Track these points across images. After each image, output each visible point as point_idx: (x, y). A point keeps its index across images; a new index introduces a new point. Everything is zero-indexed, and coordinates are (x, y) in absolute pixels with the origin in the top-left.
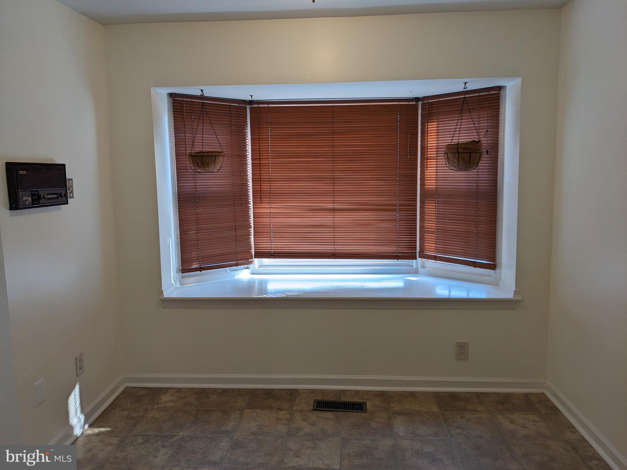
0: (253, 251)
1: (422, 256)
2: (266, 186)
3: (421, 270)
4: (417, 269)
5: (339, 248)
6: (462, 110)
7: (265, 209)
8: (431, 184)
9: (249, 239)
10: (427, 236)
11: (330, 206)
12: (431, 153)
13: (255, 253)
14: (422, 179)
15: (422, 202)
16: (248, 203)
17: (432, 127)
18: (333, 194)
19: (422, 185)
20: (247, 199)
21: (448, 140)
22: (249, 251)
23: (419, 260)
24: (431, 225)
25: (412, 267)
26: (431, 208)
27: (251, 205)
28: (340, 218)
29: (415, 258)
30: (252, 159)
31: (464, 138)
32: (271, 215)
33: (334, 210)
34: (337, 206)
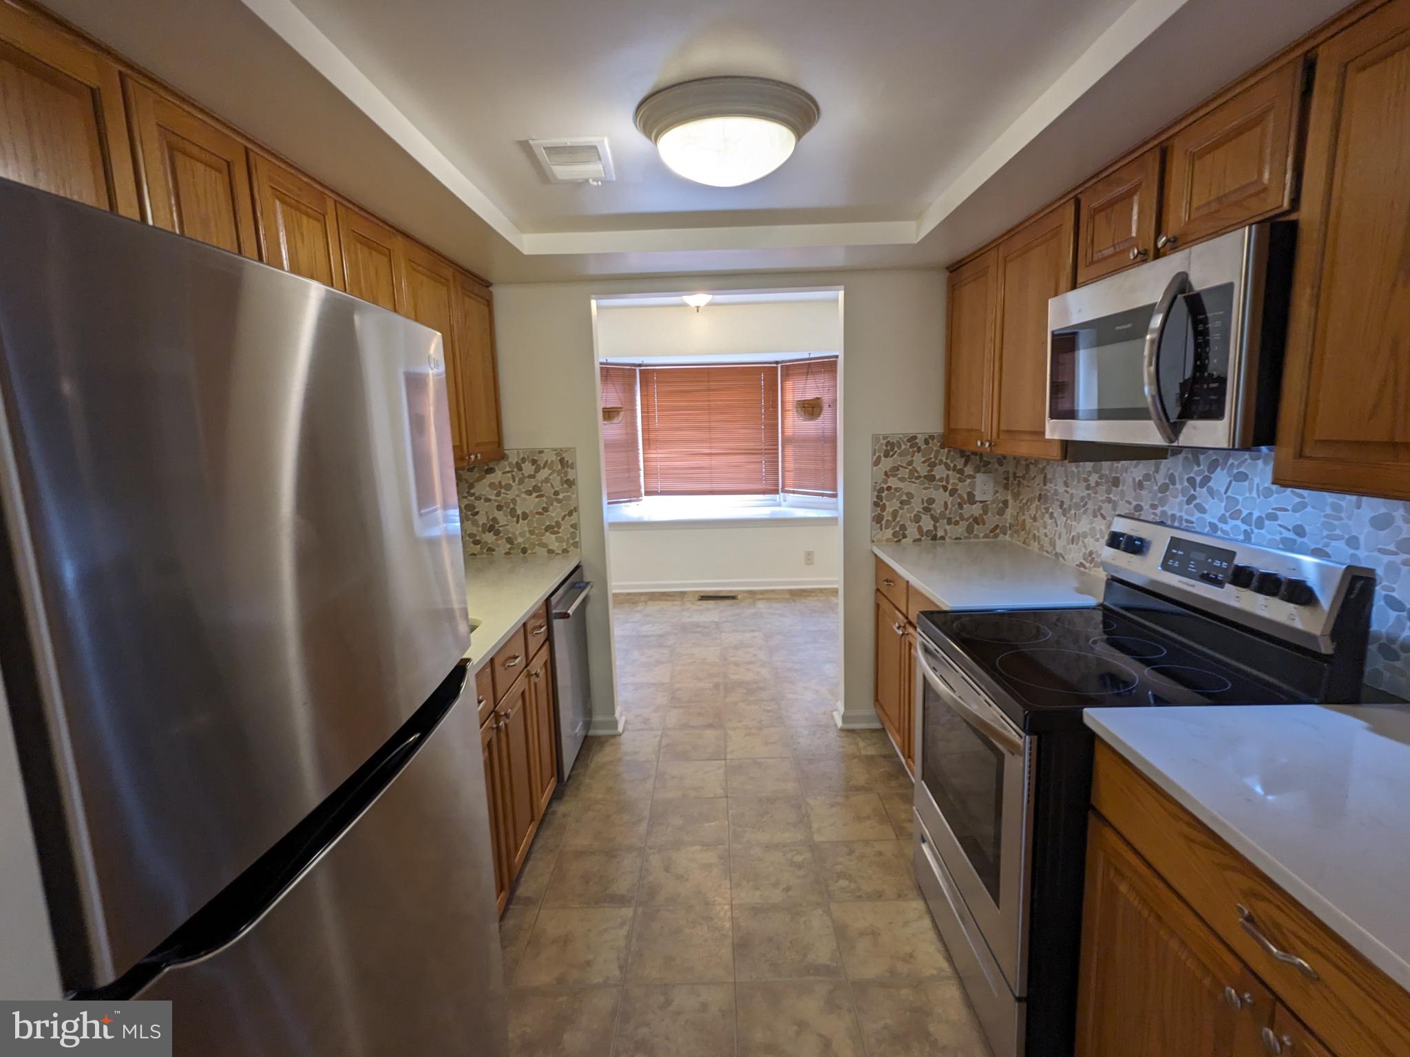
0: (643, 491)
1: (784, 491)
2: (652, 436)
3: (783, 503)
4: (780, 502)
5: (716, 487)
6: (808, 372)
7: (653, 455)
8: (789, 432)
9: (639, 480)
10: (787, 474)
11: (707, 451)
12: (789, 406)
13: (645, 492)
14: (782, 428)
15: (783, 447)
16: (638, 449)
17: (789, 384)
18: (710, 440)
19: (783, 432)
20: (637, 446)
21: (800, 397)
22: (639, 490)
23: (782, 494)
24: (790, 465)
25: (776, 501)
26: (790, 451)
27: (641, 451)
28: (715, 461)
29: (778, 493)
30: (642, 412)
31: (810, 395)
32: (656, 460)
33: (710, 454)
34: (713, 451)
